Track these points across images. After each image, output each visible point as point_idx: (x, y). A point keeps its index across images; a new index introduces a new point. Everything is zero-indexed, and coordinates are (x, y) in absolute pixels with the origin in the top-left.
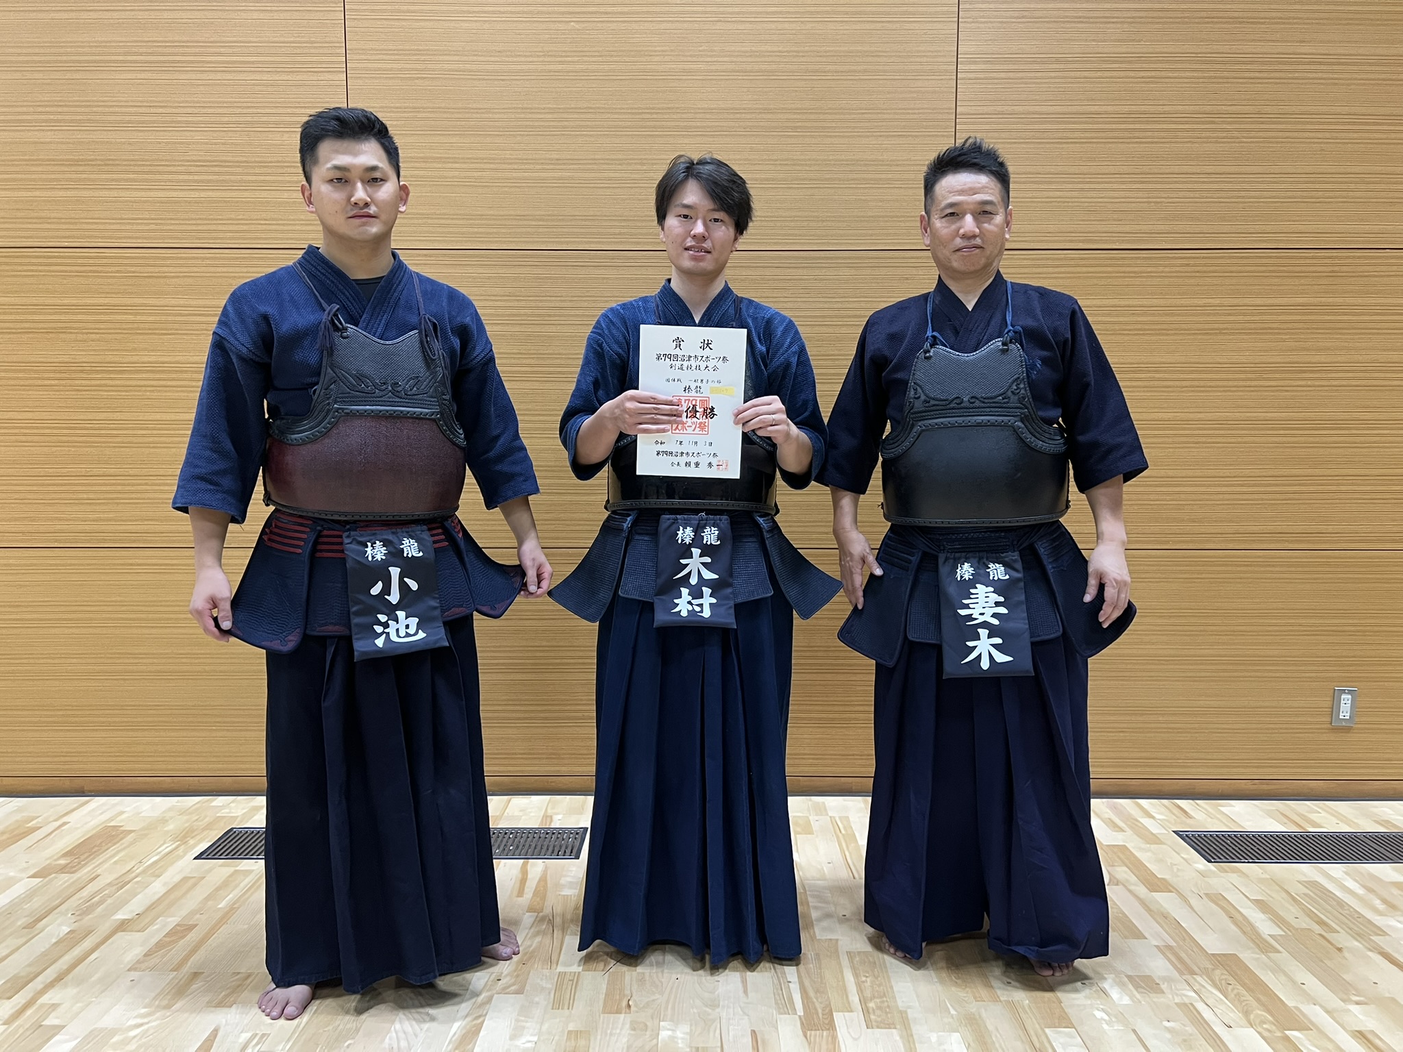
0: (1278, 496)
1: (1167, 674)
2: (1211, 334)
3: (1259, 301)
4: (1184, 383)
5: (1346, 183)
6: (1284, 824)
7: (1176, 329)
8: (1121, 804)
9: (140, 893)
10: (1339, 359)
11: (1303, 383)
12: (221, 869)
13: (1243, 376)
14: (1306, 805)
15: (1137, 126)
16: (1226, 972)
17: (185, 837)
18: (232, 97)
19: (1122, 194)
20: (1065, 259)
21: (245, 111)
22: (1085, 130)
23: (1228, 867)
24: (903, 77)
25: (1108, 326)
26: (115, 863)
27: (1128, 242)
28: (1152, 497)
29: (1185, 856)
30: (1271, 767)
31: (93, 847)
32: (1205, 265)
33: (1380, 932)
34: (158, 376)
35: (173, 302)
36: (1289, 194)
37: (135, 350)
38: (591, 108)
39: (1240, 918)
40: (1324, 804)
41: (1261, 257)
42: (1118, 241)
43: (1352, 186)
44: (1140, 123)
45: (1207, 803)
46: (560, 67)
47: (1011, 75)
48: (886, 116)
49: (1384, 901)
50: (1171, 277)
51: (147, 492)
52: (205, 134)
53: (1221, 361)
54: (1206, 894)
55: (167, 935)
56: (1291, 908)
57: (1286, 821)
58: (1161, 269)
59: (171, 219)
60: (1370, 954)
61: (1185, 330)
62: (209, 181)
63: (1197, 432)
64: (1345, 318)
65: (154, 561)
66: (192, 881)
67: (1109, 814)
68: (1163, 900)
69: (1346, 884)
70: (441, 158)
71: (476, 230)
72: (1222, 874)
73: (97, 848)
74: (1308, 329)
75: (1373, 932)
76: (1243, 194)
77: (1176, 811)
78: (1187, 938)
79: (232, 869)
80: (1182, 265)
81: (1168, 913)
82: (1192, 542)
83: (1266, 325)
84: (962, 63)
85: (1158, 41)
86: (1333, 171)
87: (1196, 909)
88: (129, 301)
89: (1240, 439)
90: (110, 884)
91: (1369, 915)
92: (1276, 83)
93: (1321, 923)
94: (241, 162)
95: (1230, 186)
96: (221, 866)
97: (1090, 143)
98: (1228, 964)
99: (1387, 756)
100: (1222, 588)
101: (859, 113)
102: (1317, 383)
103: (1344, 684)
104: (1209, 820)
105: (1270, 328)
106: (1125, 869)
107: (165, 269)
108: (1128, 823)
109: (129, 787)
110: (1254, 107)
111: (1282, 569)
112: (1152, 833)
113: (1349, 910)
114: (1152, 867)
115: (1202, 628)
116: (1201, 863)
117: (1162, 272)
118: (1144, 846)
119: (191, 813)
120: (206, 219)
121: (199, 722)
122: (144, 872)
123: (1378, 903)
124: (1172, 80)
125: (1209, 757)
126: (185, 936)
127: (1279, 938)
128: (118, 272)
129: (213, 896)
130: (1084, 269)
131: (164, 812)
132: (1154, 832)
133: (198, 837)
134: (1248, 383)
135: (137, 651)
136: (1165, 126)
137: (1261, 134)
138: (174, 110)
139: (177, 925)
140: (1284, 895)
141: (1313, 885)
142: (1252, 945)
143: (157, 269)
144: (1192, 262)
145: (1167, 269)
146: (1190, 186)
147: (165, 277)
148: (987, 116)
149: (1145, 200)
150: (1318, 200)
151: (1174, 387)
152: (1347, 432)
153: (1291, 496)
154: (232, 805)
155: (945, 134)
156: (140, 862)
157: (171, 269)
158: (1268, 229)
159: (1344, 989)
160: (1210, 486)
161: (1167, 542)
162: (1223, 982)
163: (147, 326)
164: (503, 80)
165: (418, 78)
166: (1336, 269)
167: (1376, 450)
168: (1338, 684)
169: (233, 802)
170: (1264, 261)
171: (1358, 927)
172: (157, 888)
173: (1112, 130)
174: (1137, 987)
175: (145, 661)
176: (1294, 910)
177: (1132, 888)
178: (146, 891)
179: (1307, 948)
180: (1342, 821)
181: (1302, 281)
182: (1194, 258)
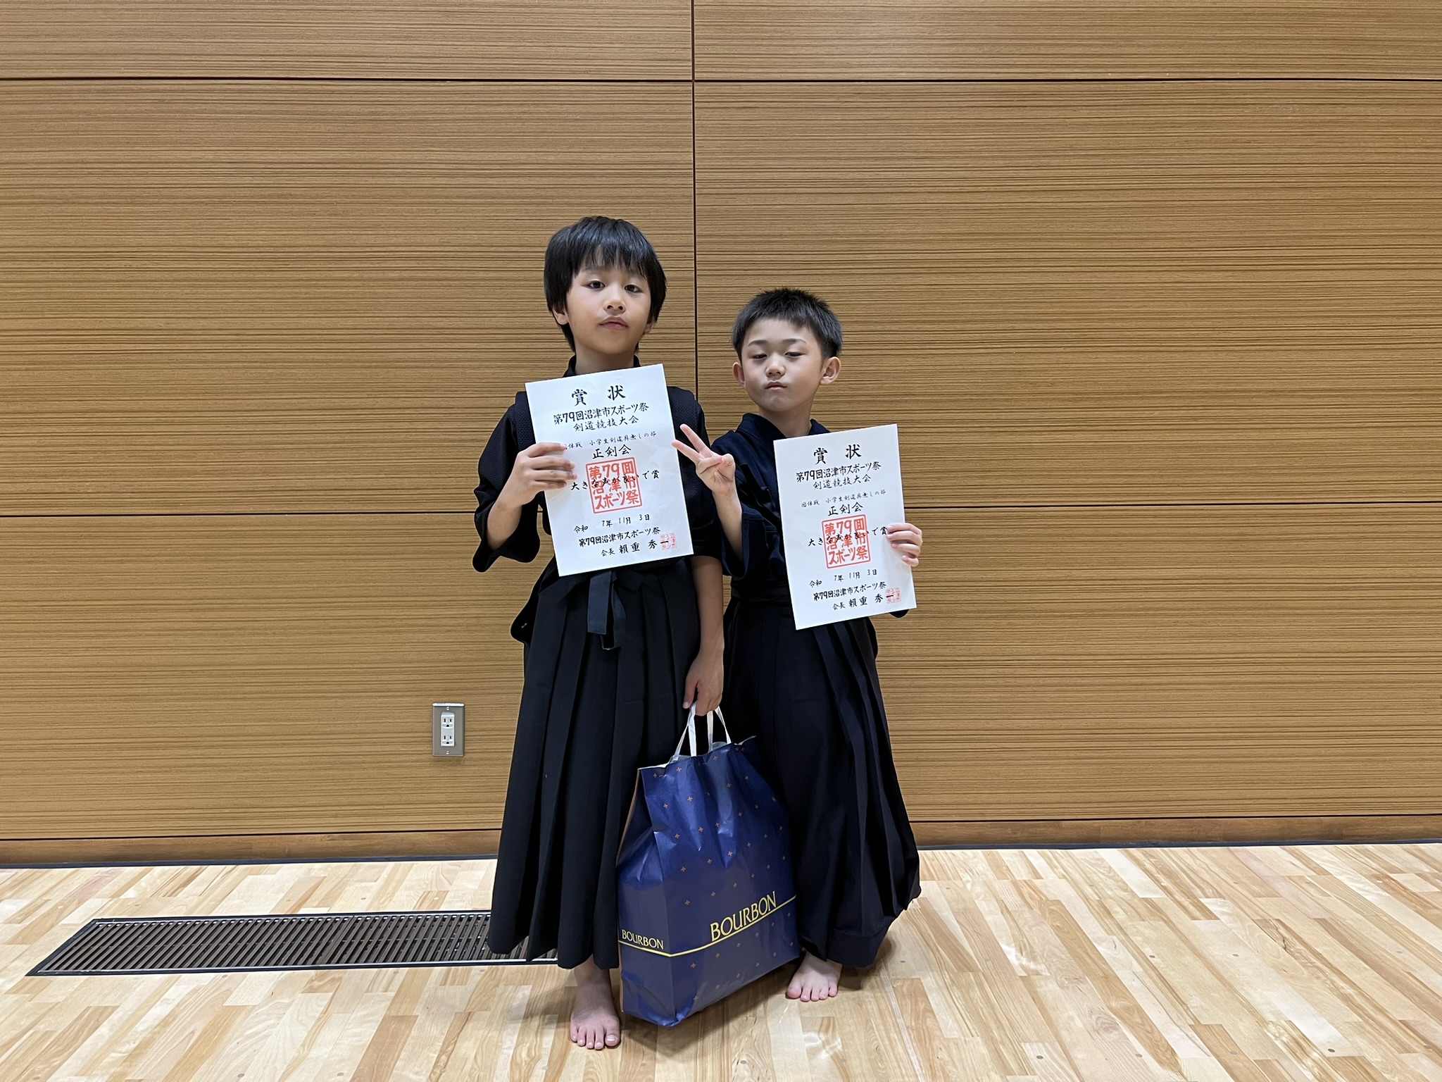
2: (206, 204)
4: (175, 275)
7: (156, 197)
11: (346, 275)
13: (259, 265)
25: (56, 192)
27: (71, 68)
28: (146, 440)
32: (187, 102)
53: (227, 243)
58: (123, 107)
61: (170, 197)
63: (202, 346)
64: (397, 181)
74: (347, 197)
80: (154, 102)
83: (286, 191)
102: (366, 275)
117: (126, 112)
132: (62, 922)
144: (167, 97)
168: (436, 698)
182: (170, 91)
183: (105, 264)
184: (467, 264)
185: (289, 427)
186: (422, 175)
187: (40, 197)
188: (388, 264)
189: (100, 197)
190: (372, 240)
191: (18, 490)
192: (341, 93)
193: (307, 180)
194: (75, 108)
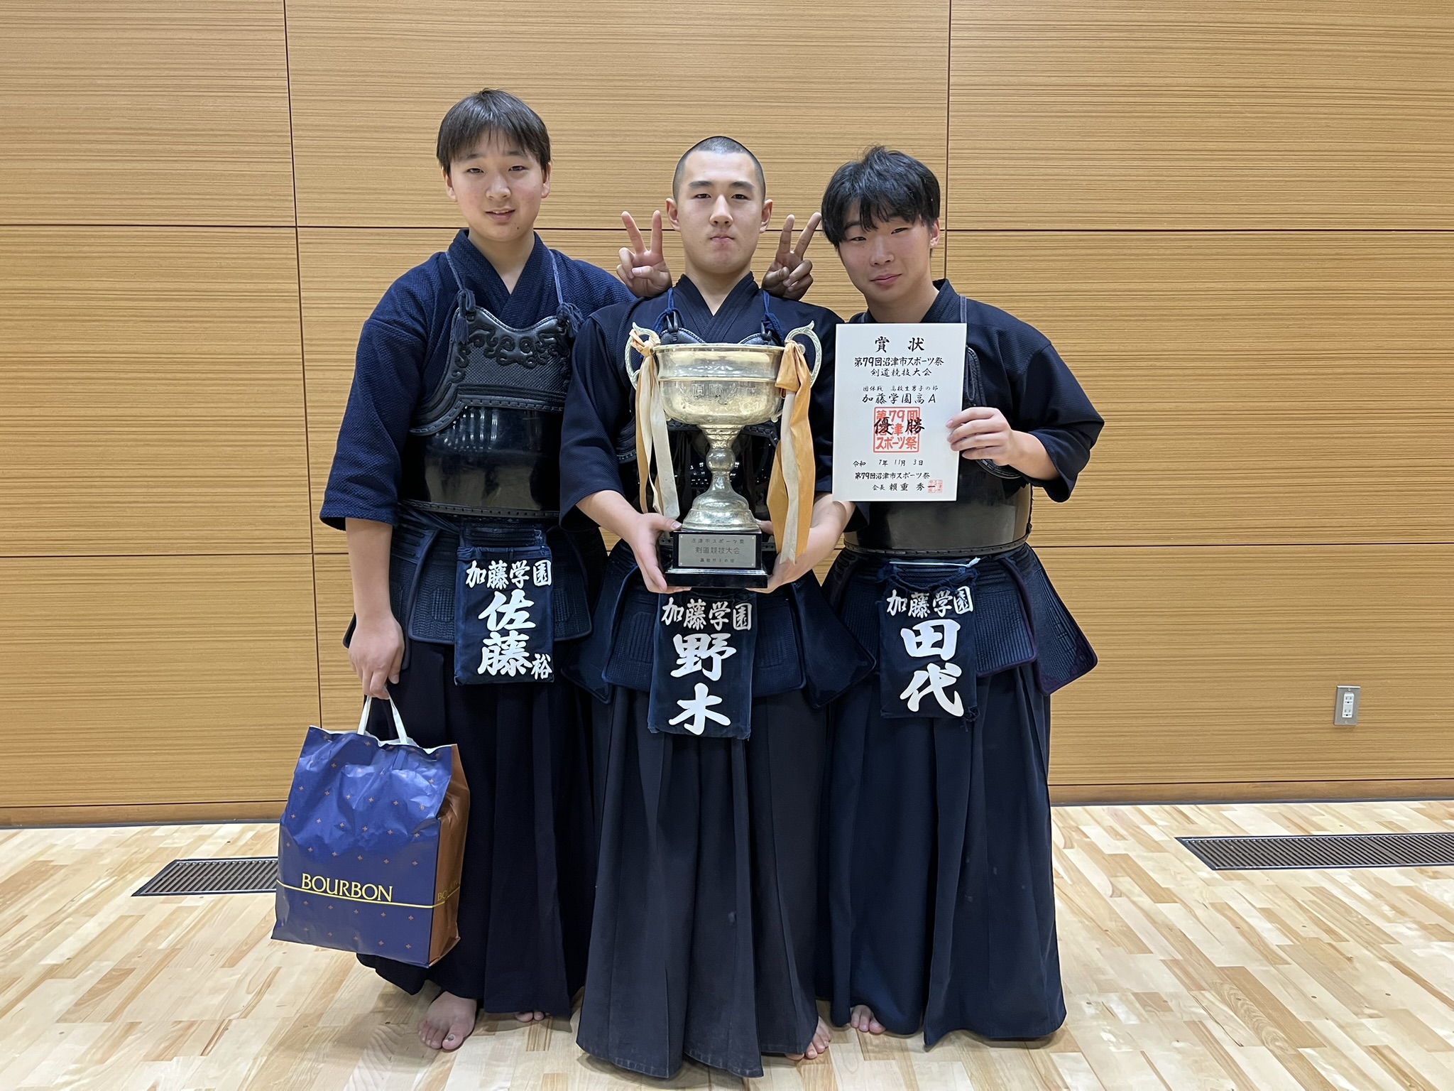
0: (1281, 489)
1: (1169, 675)
2: (1213, 320)
3: (1263, 286)
4: (1186, 372)
5: (1351, 161)
6: (1287, 828)
7: (1178, 315)
8: (1122, 812)
9: (71, 935)
10: (1343, 345)
11: (1306, 371)
12: (162, 906)
13: (1246, 364)
14: (1308, 807)
15: (1138, 99)
16: (1235, 987)
17: (122, 872)
18: (157, 58)
19: (1123, 172)
20: (1063, 240)
21: (172, 73)
22: (1084, 103)
23: (1233, 874)
24: (893, 44)
25: (1108, 312)
26: (44, 902)
27: (1129, 222)
28: (1153, 491)
29: (1188, 864)
30: (1273, 769)
31: (20, 885)
32: (1207, 247)
33: (1391, 939)
34: (80, 367)
35: (97, 285)
36: (1295, 172)
37: (55, 338)
38: (557, 74)
39: (1245, 927)
40: (1327, 806)
41: (1264, 239)
42: (1118, 221)
43: (1358, 164)
44: (1140, 96)
45: (1208, 808)
46: (524, 28)
47: (1007, 43)
48: (874, 86)
49: (1393, 907)
50: (1174, 260)
51: (72, 495)
52: (129, 98)
53: (1224, 348)
54: (1211, 904)
55: (101, 981)
56: (1298, 916)
57: (1289, 824)
58: (1162, 251)
59: (92, 193)
60: (1382, 964)
61: (1188, 315)
62: (133, 151)
63: (1199, 423)
64: (1350, 303)
65: (82, 571)
66: (129, 921)
67: (1110, 821)
68: (1168, 911)
69: (1352, 889)
70: (393, 127)
71: (433, 207)
72: (1228, 882)
73: (25, 886)
74: (1312, 314)
75: (1383, 940)
76: (1246, 172)
77: (1176, 815)
78: (1193, 951)
79: (174, 906)
80: (1183, 248)
81: (1174, 924)
82: (1194, 537)
83: (1270, 311)
84: (956, 30)
85: (1159, 8)
86: (1338, 148)
87: (1201, 920)
88: (45, 284)
89: (1242, 430)
90: (38, 926)
91: (1379, 922)
92: (1281, 55)
93: (1329, 931)
94: (169, 130)
95: (1232, 164)
96: (163, 902)
97: (1089, 116)
98: (1237, 976)
99: (1391, 755)
100: (1222, 585)
101: (846, 83)
102: (1320, 371)
103: (1347, 682)
104: (1212, 825)
105: (1274, 314)
106: (1128, 879)
107: (86, 249)
108: (1131, 830)
109: (62, 817)
110: (1258, 80)
111: (1284, 565)
112: (1156, 842)
113: (1357, 917)
114: (1155, 876)
115: (1204, 627)
116: (1205, 871)
117: (1163, 254)
118: (1145, 854)
119: (129, 845)
120: (132, 194)
121: (136, 746)
122: (76, 911)
123: (1386, 909)
124: (1174, 51)
125: (1212, 760)
126: (122, 981)
127: (1288, 949)
128: (33, 252)
129: (152, 936)
130: (1084, 251)
131: (99, 845)
132: (1157, 839)
133: (138, 872)
134: (1250, 372)
135: (64, 670)
136: (1167, 100)
137: (1265, 109)
138: (94, 73)
139: (113, 970)
140: (1291, 903)
141: (1320, 891)
142: (1261, 957)
143: (78, 249)
144: (1194, 244)
145: (1168, 252)
146: (1192, 163)
147: (86, 257)
148: (982, 87)
149: (1146, 178)
150: (1322, 179)
151: (1176, 375)
152: (1351, 422)
153: (1296, 489)
154: (176, 835)
155: (938, 106)
156: (72, 901)
157: (93, 249)
158: (1272, 209)
159: (1356, 1001)
160: (1211, 479)
161: (1169, 538)
162: (1232, 997)
163: (68, 312)
164: (460, 42)
165: (365, 39)
166: (1342, 251)
167: (1381, 440)
168: (1342, 682)
169: (176, 832)
170: (1268, 243)
171: (1369, 935)
172: (91, 928)
173: (1112, 103)
174: (1144, 1005)
175: (74, 680)
176: (1302, 918)
177: (1135, 899)
178: (79, 932)
179: (1316, 958)
180: (1345, 823)
181: (1307, 264)
182: (1196, 240)
183: (1138, 364)
184: (1393, 362)
185: (1254, 482)
186: (1369, 299)
187: (1097, 316)
188: (1337, 363)
189: (1140, 315)
190: (1327, 346)
191: (1058, 528)
192: (1318, 240)
193: (1285, 303)
194: (1129, 252)
